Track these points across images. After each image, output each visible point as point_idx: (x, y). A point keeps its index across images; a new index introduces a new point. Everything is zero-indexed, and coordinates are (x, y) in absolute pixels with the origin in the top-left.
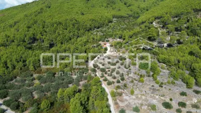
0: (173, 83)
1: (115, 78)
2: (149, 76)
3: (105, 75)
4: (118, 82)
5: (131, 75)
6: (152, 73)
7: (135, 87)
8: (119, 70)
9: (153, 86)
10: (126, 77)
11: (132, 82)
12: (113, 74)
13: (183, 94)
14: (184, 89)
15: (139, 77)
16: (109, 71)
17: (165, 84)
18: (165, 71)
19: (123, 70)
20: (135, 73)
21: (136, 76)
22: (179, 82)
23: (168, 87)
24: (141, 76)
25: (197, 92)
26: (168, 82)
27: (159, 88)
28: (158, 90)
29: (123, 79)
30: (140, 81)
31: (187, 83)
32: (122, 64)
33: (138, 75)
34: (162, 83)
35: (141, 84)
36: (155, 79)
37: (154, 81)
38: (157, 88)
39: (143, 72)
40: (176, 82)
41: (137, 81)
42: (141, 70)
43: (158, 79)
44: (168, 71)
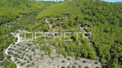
0: (58, 56)
1: (25, 60)
2: (46, 55)
3: (18, 59)
4: (28, 62)
5: (36, 56)
6: (48, 52)
7: (39, 63)
8: (28, 53)
9: (49, 60)
10: (33, 58)
11: (37, 60)
12: (24, 57)
13: (63, 62)
14: (63, 59)
15: (41, 56)
16: (21, 55)
17: (55, 58)
18: (54, 50)
19: (30, 53)
20: (38, 54)
21: (39, 56)
22: (61, 55)
23: (56, 60)
25: (69, 59)
26: (56, 56)
28: (51, 62)
29: (31, 60)
30: (41, 59)
31: (64, 55)
32: (29, 49)
33: (40, 55)
34: (53, 58)
35: (42, 60)
36: (49, 56)
37: (49, 57)
38: (51, 61)
39: (43, 52)
40: (59, 55)
41: (39, 59)
43: (51, 55)
44: (56, 50)
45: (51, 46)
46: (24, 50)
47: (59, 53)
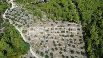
0: (48, 21)
1: (21, 23)
2: (38, 19)
3: (16, 22)
4: (24, 25)
5: (30, 20)
6: (39, 17)
7: (33, 26)
8: (23, 17)
9: (41, 24)
10: (27, 21)
11: (31, 23)
12: (20, 20)
13: (52, 25)
14: (53, 23)
15: (34, 20)
16: (17, 19)
17: (45, 22)
18: (44, 15)
19: (25, 17)
20: (32, 18)
21: (32, 20)
22: (50, 20)
23: (47, 23)
24: (35, 19)
25: (57, 23)
26: (46, 21)
27: (43, 24)
28: (43, 25)
29: (26, 23)
31: (53, 20)
32: (24, 14)
33: (33, 19)
34: (44, 22)
35: (35, 24)
36: (41, 20)
37: (41, 21)
38: (42, 24)
39: (35, 17)
41: (33, 22)
42: (34, 16)
43: (42, 20)
44: (46, 15)
45: (42, 12)
46: (19, 15)
47: (49, 18)
